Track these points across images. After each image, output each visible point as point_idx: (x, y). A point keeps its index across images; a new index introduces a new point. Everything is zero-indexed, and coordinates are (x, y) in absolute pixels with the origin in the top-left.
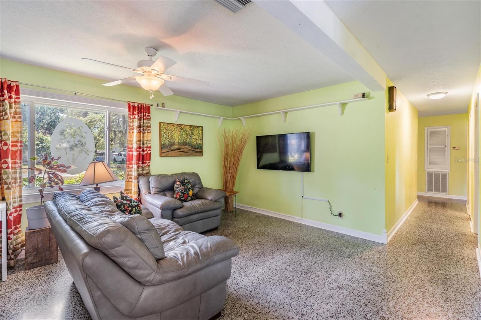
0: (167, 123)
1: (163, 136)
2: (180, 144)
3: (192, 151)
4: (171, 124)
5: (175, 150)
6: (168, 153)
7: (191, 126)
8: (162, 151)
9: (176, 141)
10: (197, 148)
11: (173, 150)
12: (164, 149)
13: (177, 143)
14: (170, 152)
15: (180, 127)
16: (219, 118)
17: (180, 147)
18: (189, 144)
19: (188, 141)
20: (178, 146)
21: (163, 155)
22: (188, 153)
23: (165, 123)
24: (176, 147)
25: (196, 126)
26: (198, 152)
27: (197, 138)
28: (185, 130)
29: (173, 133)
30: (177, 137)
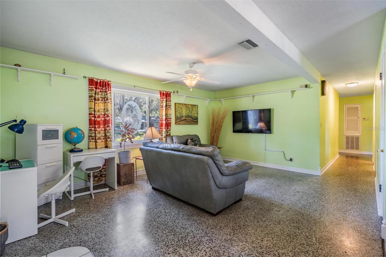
0: (179, 103)
1: (177, 111)
2: (186, 117)
3: (192, 121)
4: (181, 104)
5: (183, 120)
6: (179, 122)
7: (191, 105)
8: (177, 121)
9: (184, 115)
10: (195, 119)
11: (182, 120)
12: (178, 120)
13: (185, 116)
14: (181, 122)
15: (186, 105)
16: (207, 99)
17: (186, 118)
18: (191, 117)
19: (190, 115)
20: (185, 118)
21: (177, 123)
22: (190, 123)
23: (178, 103)
24: (184, 118)
25: (194, 105)
26: (196, 122)
27: (195, 113)
28: (189, 108)
29: (182, 109)
30: (184, 112)
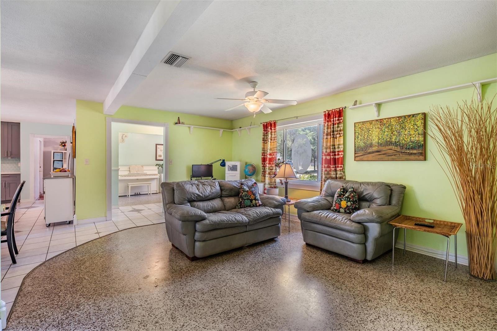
0: (363, 122)
1: (358, 137)
2: (380, 145)
3: (402, 153)
4: (367, 121)
5: (373, 152)
6: (362, 157)
7: (398, 117)
8: (356, 155)
9: (375, 140)
10: (413, 148)
11: (370, 153)
12: (359, 152)
13: (377, 144)
14: (366, 156)
15: (380, 122)
17: (380, 148)
18: (396, 144)
19: (393, 140)
20: (377, 147)
21: (357, 159)
22: (393, 157)
23: (360, 122)
24: (375, 149)
25: (409, 116)
26: (415, 154)
27: (412, 132)
28: (389, 126)
29: (370, 132)
30: (375, 136)
